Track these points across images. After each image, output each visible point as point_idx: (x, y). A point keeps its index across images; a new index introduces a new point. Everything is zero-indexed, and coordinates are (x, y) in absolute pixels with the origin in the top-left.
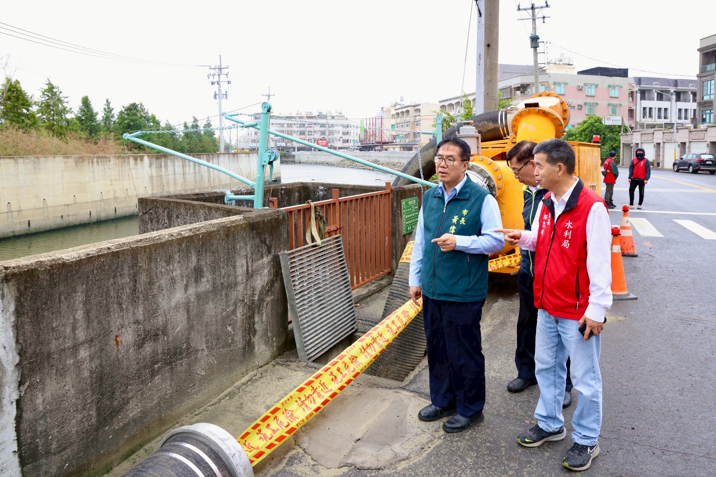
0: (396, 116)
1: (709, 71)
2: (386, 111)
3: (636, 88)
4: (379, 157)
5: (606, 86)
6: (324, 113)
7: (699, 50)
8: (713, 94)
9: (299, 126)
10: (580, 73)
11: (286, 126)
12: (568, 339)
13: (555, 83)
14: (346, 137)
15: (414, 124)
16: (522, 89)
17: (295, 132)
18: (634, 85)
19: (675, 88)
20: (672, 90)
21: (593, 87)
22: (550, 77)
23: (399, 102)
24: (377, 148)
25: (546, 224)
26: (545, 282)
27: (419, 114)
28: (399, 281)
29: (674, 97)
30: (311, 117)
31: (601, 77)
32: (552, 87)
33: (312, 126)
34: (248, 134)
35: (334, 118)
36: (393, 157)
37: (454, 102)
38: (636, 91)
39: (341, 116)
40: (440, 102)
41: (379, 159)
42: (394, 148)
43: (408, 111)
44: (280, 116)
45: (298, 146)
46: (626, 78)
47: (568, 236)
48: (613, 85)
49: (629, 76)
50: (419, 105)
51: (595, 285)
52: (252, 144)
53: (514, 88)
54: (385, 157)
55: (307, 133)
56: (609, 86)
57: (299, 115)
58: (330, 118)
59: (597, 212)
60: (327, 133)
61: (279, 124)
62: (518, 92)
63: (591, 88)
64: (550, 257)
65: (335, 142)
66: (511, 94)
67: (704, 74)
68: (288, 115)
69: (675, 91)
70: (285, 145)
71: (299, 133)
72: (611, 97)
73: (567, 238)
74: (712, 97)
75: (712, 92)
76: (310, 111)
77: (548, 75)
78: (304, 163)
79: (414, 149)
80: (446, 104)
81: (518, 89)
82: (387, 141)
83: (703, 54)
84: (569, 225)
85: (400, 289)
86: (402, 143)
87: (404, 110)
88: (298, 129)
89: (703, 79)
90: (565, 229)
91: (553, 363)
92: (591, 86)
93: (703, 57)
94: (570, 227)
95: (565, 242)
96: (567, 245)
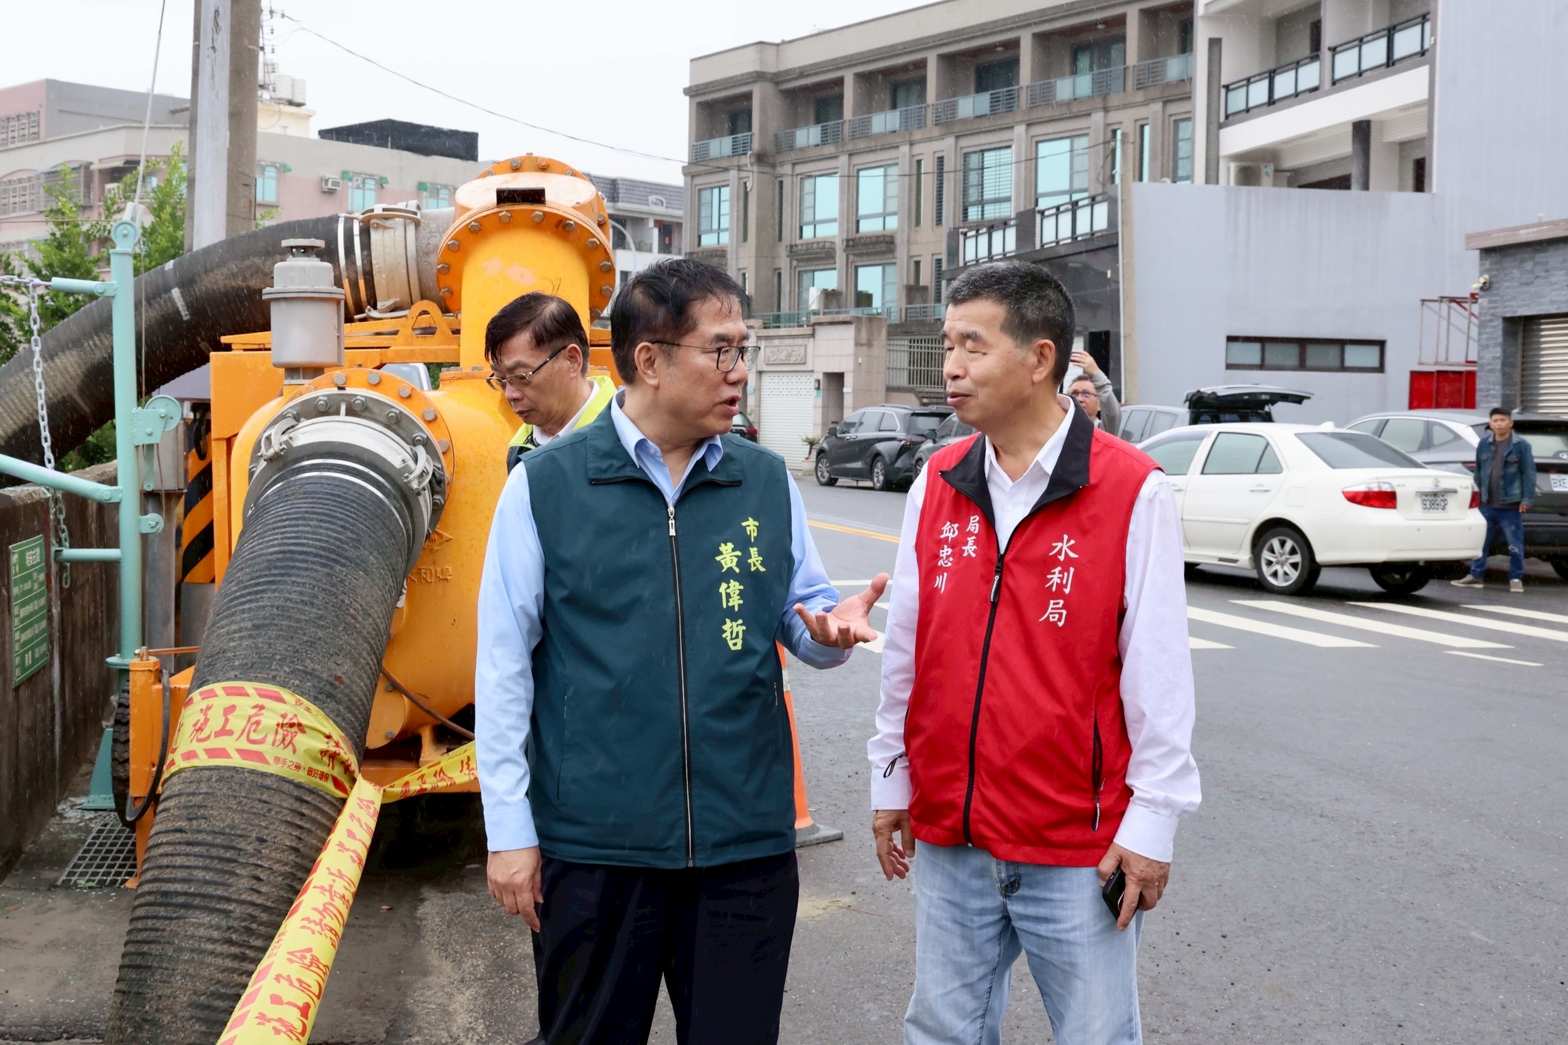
1: (716, 159)
5: (411, 185)
7: (688, 92)
8: (726, 230)
10: (326, 134)
12: (1063, 936)
21: (370, 184)
25: (958, 554)
26: (981, 749)
28: (189, 844)
31: (396, 152)
46: (471, 163)
47: (1061, 586)
48: (433, 184)
49: (480, 159)
51: (1154, 742)
56: (422, 186)
59: (1157, 503)
63: (363, 188)
64: (991, 663)
67: (701, 167)
73: (1059, 594)
74: (725, 238)
75: (725, 222)
81: (114, 174)
83: (700, 104)
84: (1064, 547)
85: (200, 874)
89: (698, 181)
90: (1054, 562)
91: (974, 1036)
92: (364, 183)
93: (698, 112)
94: (1066, 553)
95: (1051, 606)
96: (1057, 616)
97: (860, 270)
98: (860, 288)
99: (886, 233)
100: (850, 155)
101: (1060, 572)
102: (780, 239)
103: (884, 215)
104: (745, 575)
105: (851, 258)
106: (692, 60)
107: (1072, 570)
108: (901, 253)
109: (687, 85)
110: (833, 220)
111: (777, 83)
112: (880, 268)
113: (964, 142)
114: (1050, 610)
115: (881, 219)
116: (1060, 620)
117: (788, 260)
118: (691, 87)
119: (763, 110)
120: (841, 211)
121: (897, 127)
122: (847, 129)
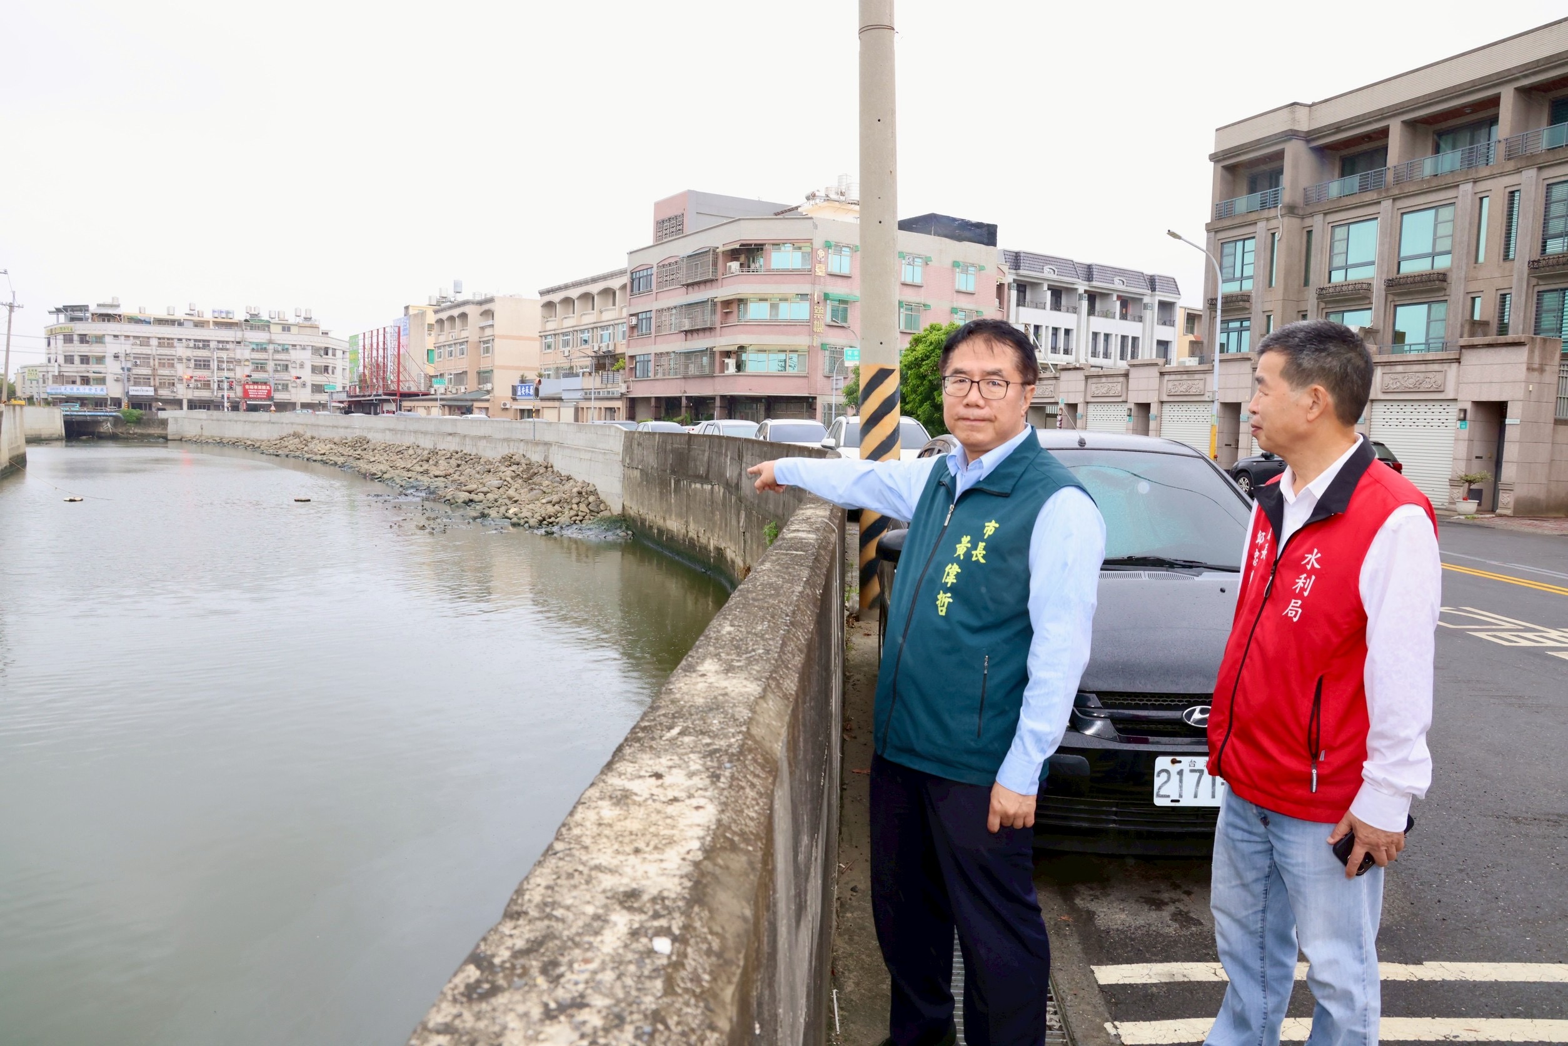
0: (436, 327)
1: (1243, 214)
2: (415, 315)
3: (1009, 278)
4: (370, 429)
5: (948, 263)
6: (265, 317)
7: (1215, 158)
8: (1250, 278)
9: (192, 344)
11: (154, 342)
13: (828, 246)
14: (320, 379)
15: (478, 347)
16: (743, 258)
17: (180, 359)
18: (1005, 268)
19: (1087, 283)
20: (1082, 287)
21: (918, 261)
22: (816, 226)
23: (450, 294)
24: (386, 407)
25: (1260, 557)
27: (490, 322)
29: (1085, 304)
30: (230, 325)
31: (937, 238)
32: (821, 253)
33: (228, 346)
34: (49, 361)
35: (289, 329)
36: (403, 432)
37: (574, 293)
38: (1009, 285)
39: (308, 324)
40: (542, 293)
41: (369, 436)
42: (428, 408)
43: (464, 316)
44: (140, 317)
45: (190, 397)
46: (992, 247)
47: (1303, 589)
48: (964, 263)
49: (998, 245)
50: (491, 300)
52: (56, 386)
53: (723, 252)
54: (384, 431)
55: (214, 365)
56: (956, 264)
57: (196, 318)
58: (280, 328)
60: (270, 366)
61: (135, 337)
62: (735, 266)
63: (913, 265)
65: (293, 390)
66: (715, 271)
67: (1227, 223)
68: (163, 315)
69: (1086, 291)
70: (152, 394)
71: (192, 363)
72: (958, 292)
73: (1299, 596)
74: (1249, 285)
75: (1249, 271)
76: (224, 309)
77: (811, 221)
78: (189, 441)
79: (475, 410)
80: (556, 298)
81: (734, 254)
82: (414, 389)
83: (1223, 167)
84: (1313, 558)
86: (449, 396)
87: (456, 312)
88: (189, 353)
89: (1222, 235)
90: (1304, 569)
92: (913, 260)
93: (1223, 178)
94: (1313, 564)
95: (1292, 604)
96: (1294, 613)
97: (1399, 309)
98: (1397, 328)
99: (1435, 271)
100: (1394, 200)
101: (1305, 579)
102: (1306, 283)
103: (1433, 255)
104: (967, 563)
105: (1390, 298)
106: (1217, 130)
107: (1313, 577)
108: (1457, 290)
109: (1213, 152)
110: (1372, 263)
111: (1308, 141)
112: (1425, 306)
113: (1548, 173)
114: (1290, 608)
115: (1430, 259)
116: (1295, 616)
117: (1316, 301)
118: (1215, 154)
119: (1295, 166)
120: (1381, 254)
121: (1458, 166)
122: (1390, 177)
